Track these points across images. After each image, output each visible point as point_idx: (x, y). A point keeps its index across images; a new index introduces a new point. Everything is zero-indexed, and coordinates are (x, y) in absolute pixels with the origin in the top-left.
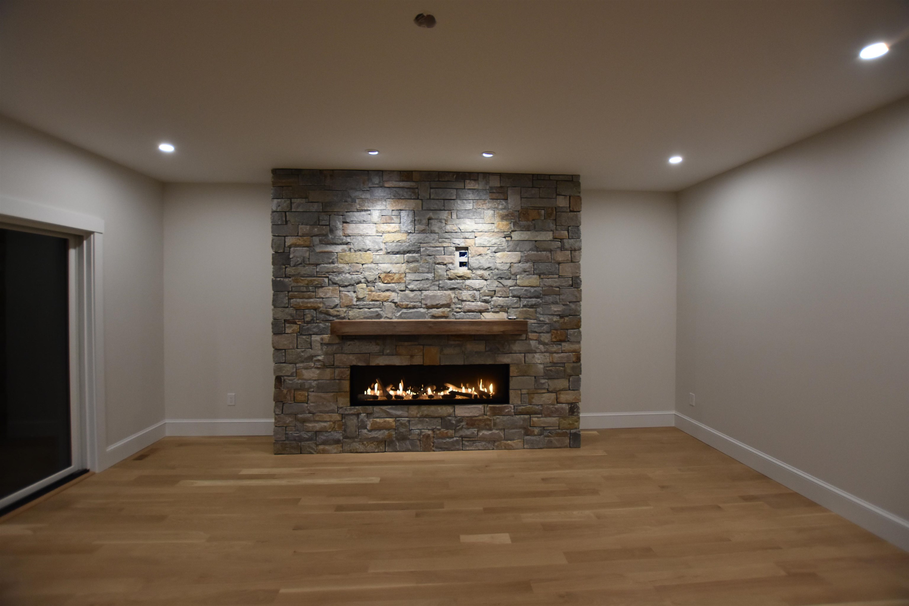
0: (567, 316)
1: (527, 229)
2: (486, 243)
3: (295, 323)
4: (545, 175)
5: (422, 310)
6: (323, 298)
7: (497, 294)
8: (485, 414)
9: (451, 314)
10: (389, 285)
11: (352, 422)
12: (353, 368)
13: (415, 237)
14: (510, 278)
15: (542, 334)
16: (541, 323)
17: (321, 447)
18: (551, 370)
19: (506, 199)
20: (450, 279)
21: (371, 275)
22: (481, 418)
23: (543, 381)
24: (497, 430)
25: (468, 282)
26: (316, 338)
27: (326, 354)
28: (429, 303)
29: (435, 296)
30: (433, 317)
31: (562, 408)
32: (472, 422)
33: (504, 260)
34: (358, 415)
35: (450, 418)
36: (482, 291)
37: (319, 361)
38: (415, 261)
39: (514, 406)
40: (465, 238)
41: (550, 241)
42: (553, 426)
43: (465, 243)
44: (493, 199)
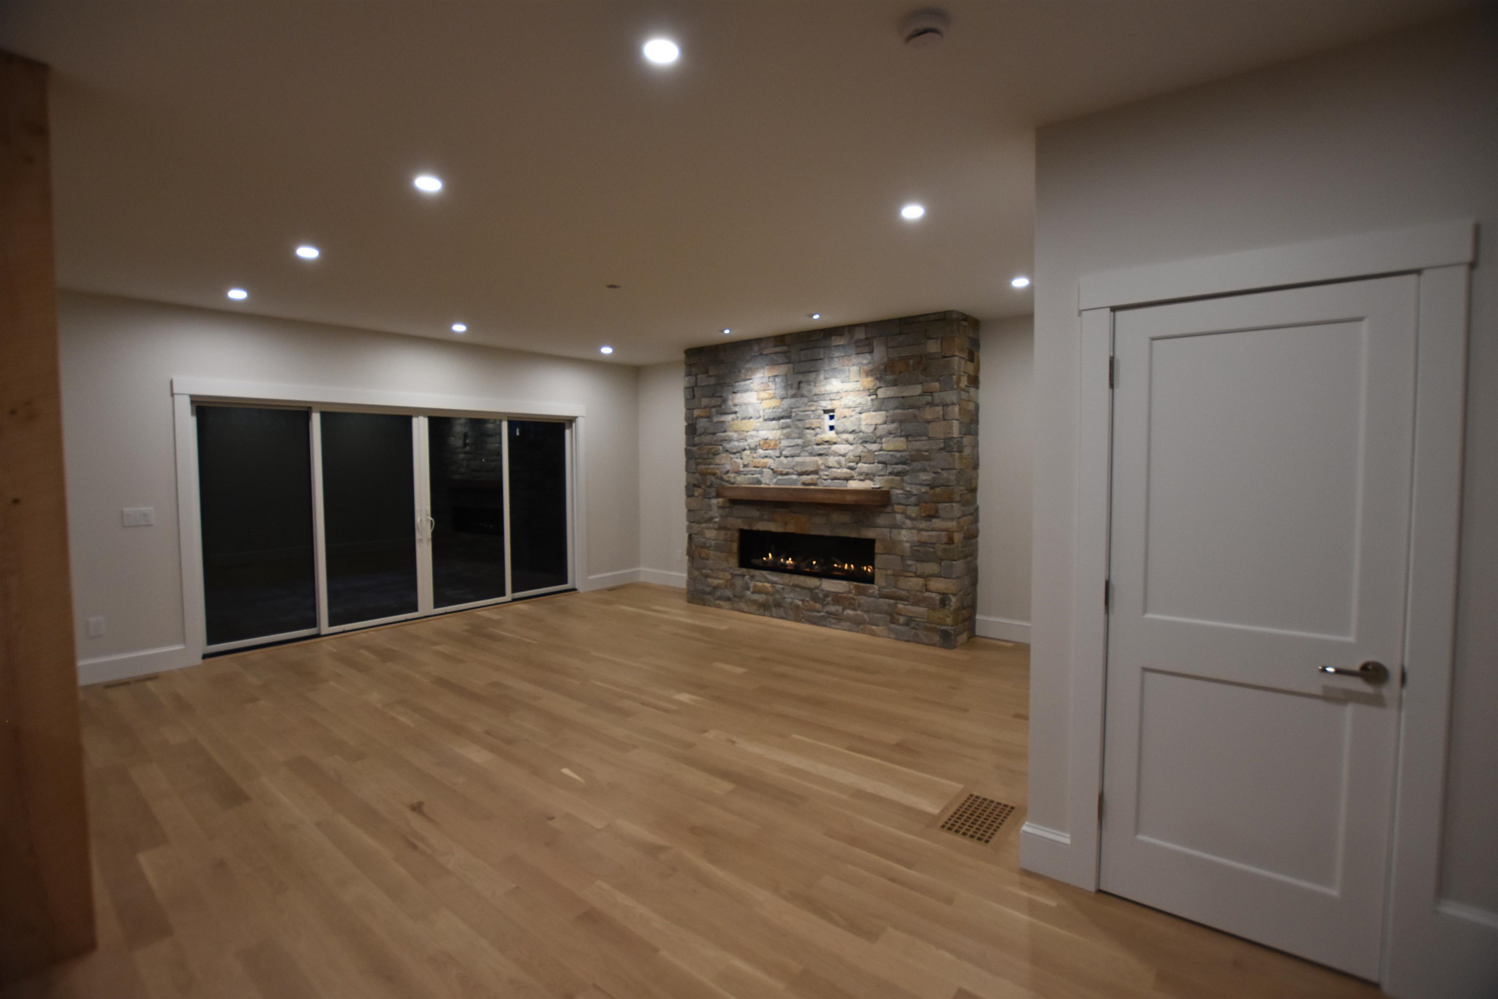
0: (938, 487)
1: (895, 383)
2: (851, 404)
3: (699, 487)
4: (914, 317)
5: (794, 477)
6: (719, 465)
7: (863, 460)
8: (849, 592)
9: (819, 481)
10: (767, 452)
11: (739, 582)
12: (742, 532)
13: (787, 403)
14: (875, 442)
15: (908, 507)
16: (909, 494)
17: (718, 602)
18: (918, 551)
19: (871, 352)
20: (818, 444)
21: (752, 442)
22: (845, 595)
23: (909, 562)
24: (862, 611)
25: (834, 447)
26: (714, 501)
27: (721, 516)
28: (799, 469)
29: (803, 463)
30: (804, 484)
31: (931, 598)
32: (837, 599)
33: (869, 422)
34: (743, 576)
35: (817, 591)
36: (847, 457)
37: (716, 522)
38: (788, 426)
39: (879, 588)
40: (831, 400)
41: (919, 395)
42: (921, 618)
43: (831, 404)
44: (857, 354)
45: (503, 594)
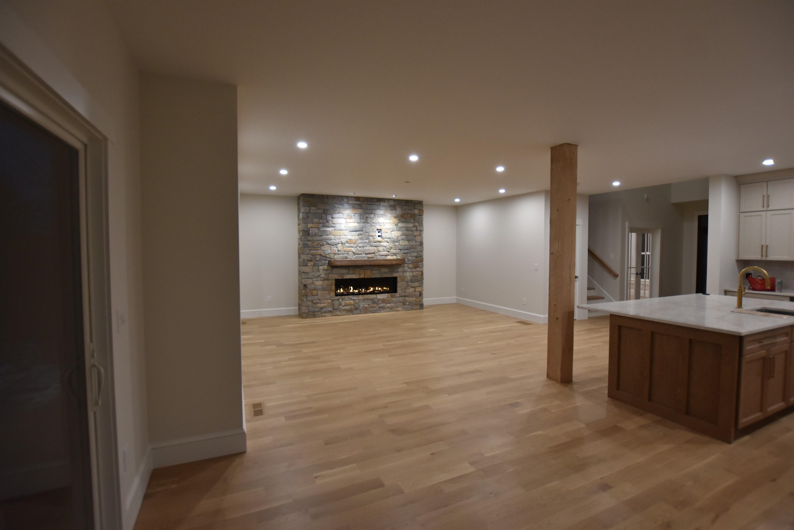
0: (418, 257)
1: (404, 222)
2: (388, 228)
3: (312, 261)
4: (410, 201)
5: (364, 255)
6: (324, 250)
7: (393, 249)
8: (388, 297)
9: (375, 257)
10: (351, 245)
11: (336, 303)
12: (336, 280)
13: (361, 225)
14: (397, 242)
15: (409, 265)
16: (409, 260)
17: (323, 314)
18: (412, 279)
19: (396, 210)
20: (375, 242)
21: (344, 241)
22: (387, 299)
24: (393, 303)
25: (382, 244)
26: (320, 267)
27: (325, 274)
28: (367, 252)
29: (369, 250)
30: (368, 258)
31: (417, 294)
32: (383, 301)
33: (395, 235)
34: (338, 300)
35: (375, 299)
36: (387, 247)
37: (322, 277)
38: (361, 235)
39: (399, 294)
40: (380, 226)
41: (412, 227)
42: (413, 301)
43: (380, 227)
44: (391, 210)
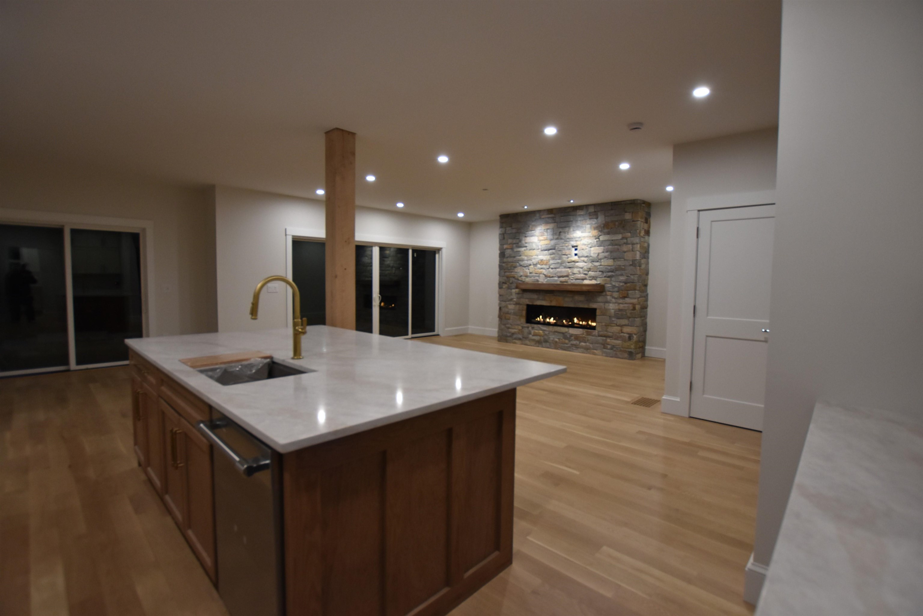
0: (629, 283)
1: (608, 233)
2: (586, 243)
3: (506, 284)
4: (618, 202)
5: (556, 278)
6: (517, 272)
7: (591, 270)
8: (583, 334)
9: (569, 280)
10: (542, 266)
11: (526, 331)
12: (528, 306)
13: (553, 242)
14: (598, 262)
15: (614, 293)
16: (614, 286)
17: (514, 341)
18: (618, 313)
19: (597, 218)
20: (569, 263)
21: (534, 261)
22: (580, 336)
23: (613, 319)
24: (589, 343)
25: (577, 264)
26: (514, 291)
27: (517, 298)
28: (559, 275)
29: (561, 272)
30: (561, 282)
31: (624, 336)
32: (577, 337)
33: (595, 252)
34: (528, 327)
35: (566, 334)
36: (584, 269)
37: (514, 301)
38: (553, 254)
39: (598, 332)
40: (576, 241)
41: (621, 239)
42: (619, 346)
43: (576, 243)
44: (590, 219)
45: (407, 334)
